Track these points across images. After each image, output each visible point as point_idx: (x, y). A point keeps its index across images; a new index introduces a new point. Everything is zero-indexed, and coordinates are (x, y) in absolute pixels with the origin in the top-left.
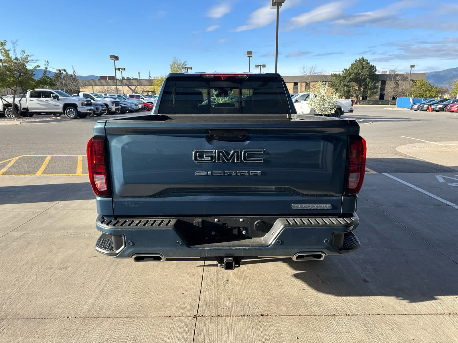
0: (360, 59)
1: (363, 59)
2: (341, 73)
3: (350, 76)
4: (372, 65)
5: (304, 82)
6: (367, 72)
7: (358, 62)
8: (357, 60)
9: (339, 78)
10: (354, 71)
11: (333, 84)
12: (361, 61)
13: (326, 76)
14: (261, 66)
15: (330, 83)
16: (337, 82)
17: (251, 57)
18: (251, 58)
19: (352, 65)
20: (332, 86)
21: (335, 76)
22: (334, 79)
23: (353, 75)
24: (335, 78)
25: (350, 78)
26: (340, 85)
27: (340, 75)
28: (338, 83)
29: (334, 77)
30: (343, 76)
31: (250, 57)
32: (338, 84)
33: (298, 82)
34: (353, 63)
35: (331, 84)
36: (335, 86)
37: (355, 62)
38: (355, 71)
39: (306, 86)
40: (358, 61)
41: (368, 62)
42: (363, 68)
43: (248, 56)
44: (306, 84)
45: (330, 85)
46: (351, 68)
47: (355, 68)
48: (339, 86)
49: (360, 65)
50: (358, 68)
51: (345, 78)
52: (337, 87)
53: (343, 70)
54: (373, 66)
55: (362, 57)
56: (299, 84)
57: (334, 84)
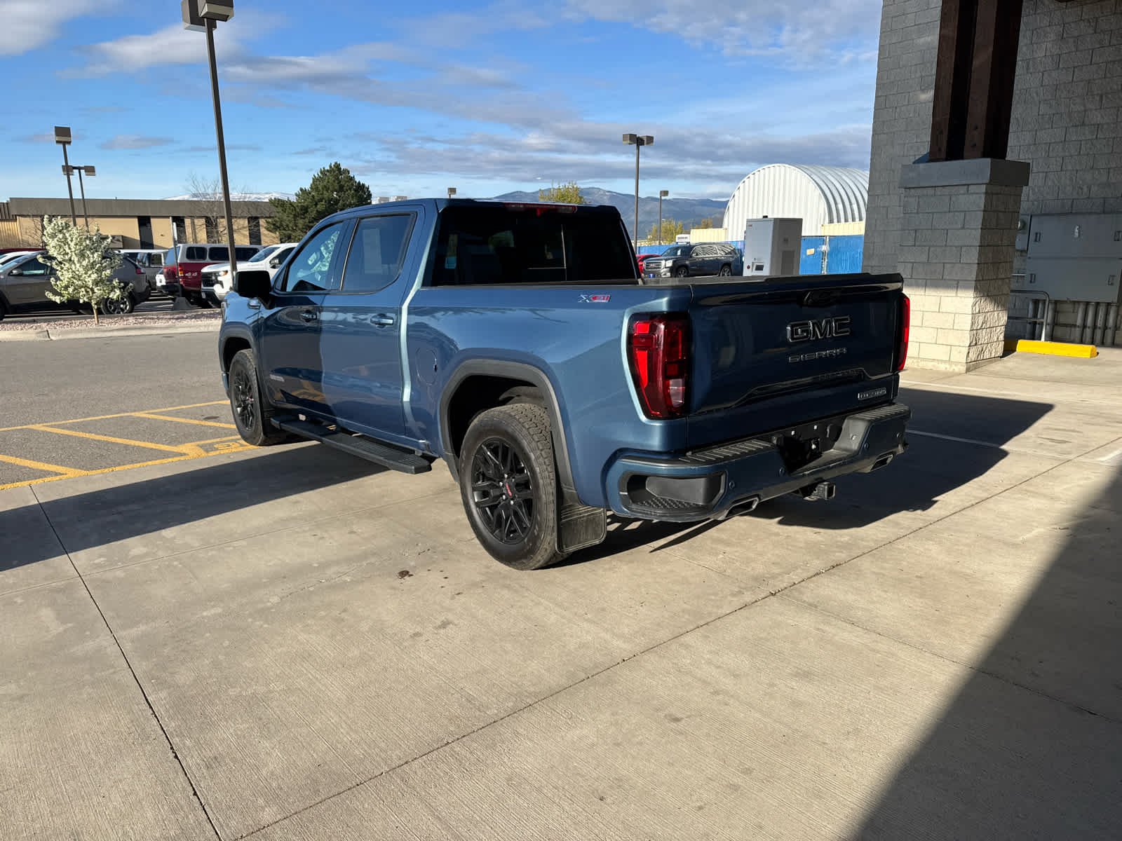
0: (330, 167)
1: (337, 166)
2: (294, 199)
3: (316, 205)
4: (359, 183)
5: (201, 217)
6: (352, 197)
7: (328, 174)
8: (326, 169)
9: (290, 209)
10: (322, 194)
11: (278, 224)
12: (334, 172)
13: (256, 205)
14: (79, 169)
15: (270, 220)
16: (287, 218)
17: (69, 143)
18: (67, 146)
19: (315, 180)
20: (276, 230)
21: (279, 203)
22: (278, 213)
23: (323, 203)
24: (280, 209)
25: (317, 211)
26: (296, 226)
27: (291, 204)
28: (290, 222)
29: (277, 207)
30: (300, 205)
31: (64, 143)
32: (291, 225)
33: (183, 217)
34: (317, 176)
35: (274, 225)
36: (284, 229)
37: (321, 172)
38: (326, 195)
39: (207, 226)
40: (328, 171)
41: (351, 174)
42: (341, 189)
43: (58, 142)
44: (206, 222)
45: (272, 226)
46: (315, 186)
47: (323, 189)
48: (294, 230)
49: (334, 181)
50: (331, 188)
51: (305, 210)
52: (290, 232)
53: (297, 190)
54: (363, 185)
55: (336, 163)
56: (188, 222)
57: (281, 225)
